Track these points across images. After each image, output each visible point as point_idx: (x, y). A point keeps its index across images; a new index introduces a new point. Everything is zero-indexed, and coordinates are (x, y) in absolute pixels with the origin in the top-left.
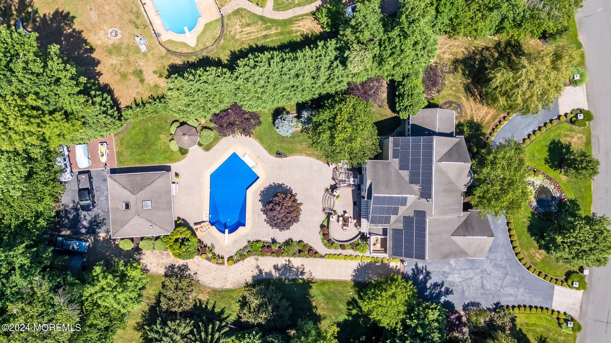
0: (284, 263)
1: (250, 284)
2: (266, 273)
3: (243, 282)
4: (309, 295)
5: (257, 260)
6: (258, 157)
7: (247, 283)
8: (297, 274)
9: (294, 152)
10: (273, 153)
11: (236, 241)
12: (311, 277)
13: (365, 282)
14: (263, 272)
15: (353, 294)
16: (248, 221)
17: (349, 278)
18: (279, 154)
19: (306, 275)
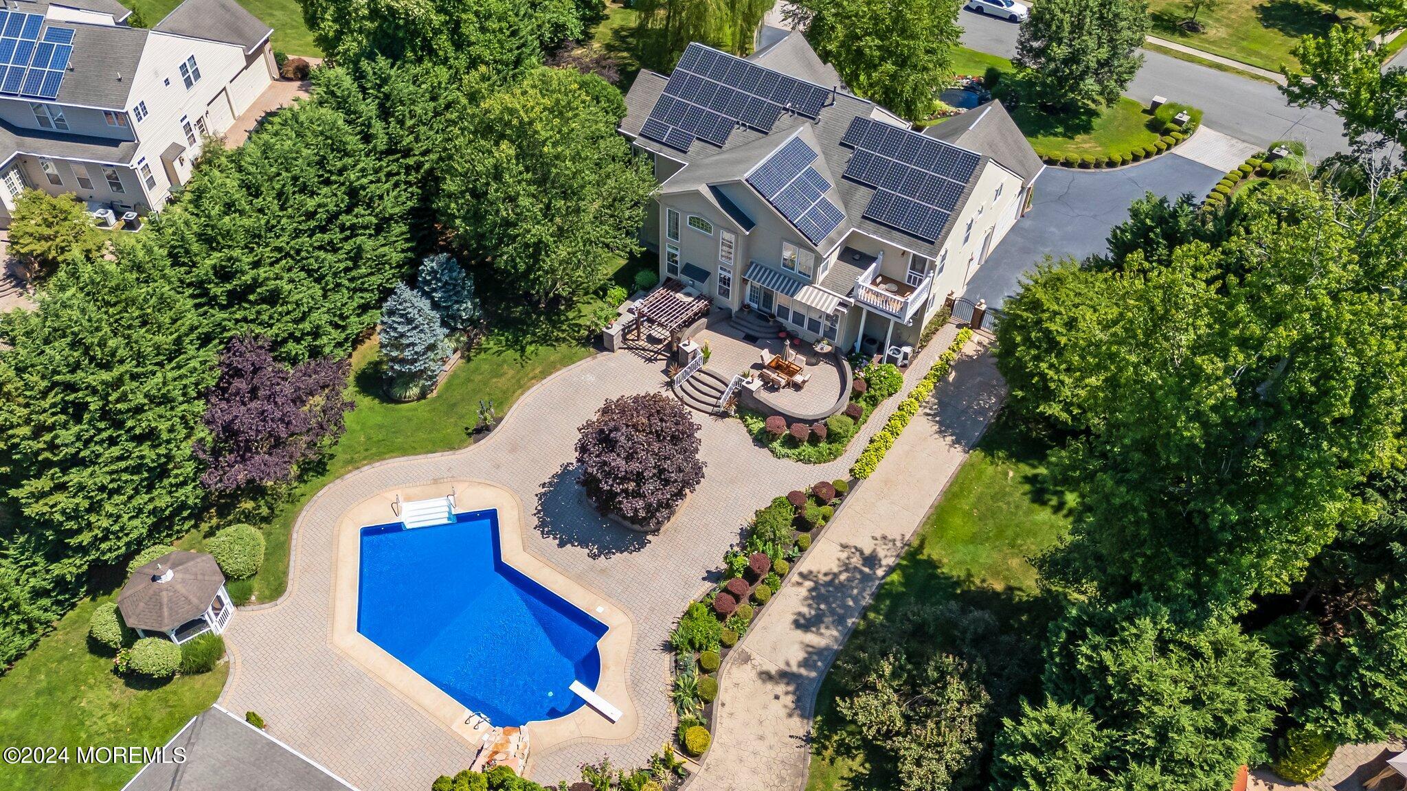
0: (803, 592)
1: (820, 729)
2: (805, 663)
3: (794, 750)
4: (958, 583)
5: (746, 659)
6: (436, 481)
7: (808, 739)
8: (866, 578)
9: (507, 399)
10: (462, 441)
11: (635, 687)
12: (899, 544)
13: (989, 426)
14: (795, 669)
15: (1016, 471)
16: (599, 610)
17: (959, 456)
18: (481, 431)
19: (881, 553)
